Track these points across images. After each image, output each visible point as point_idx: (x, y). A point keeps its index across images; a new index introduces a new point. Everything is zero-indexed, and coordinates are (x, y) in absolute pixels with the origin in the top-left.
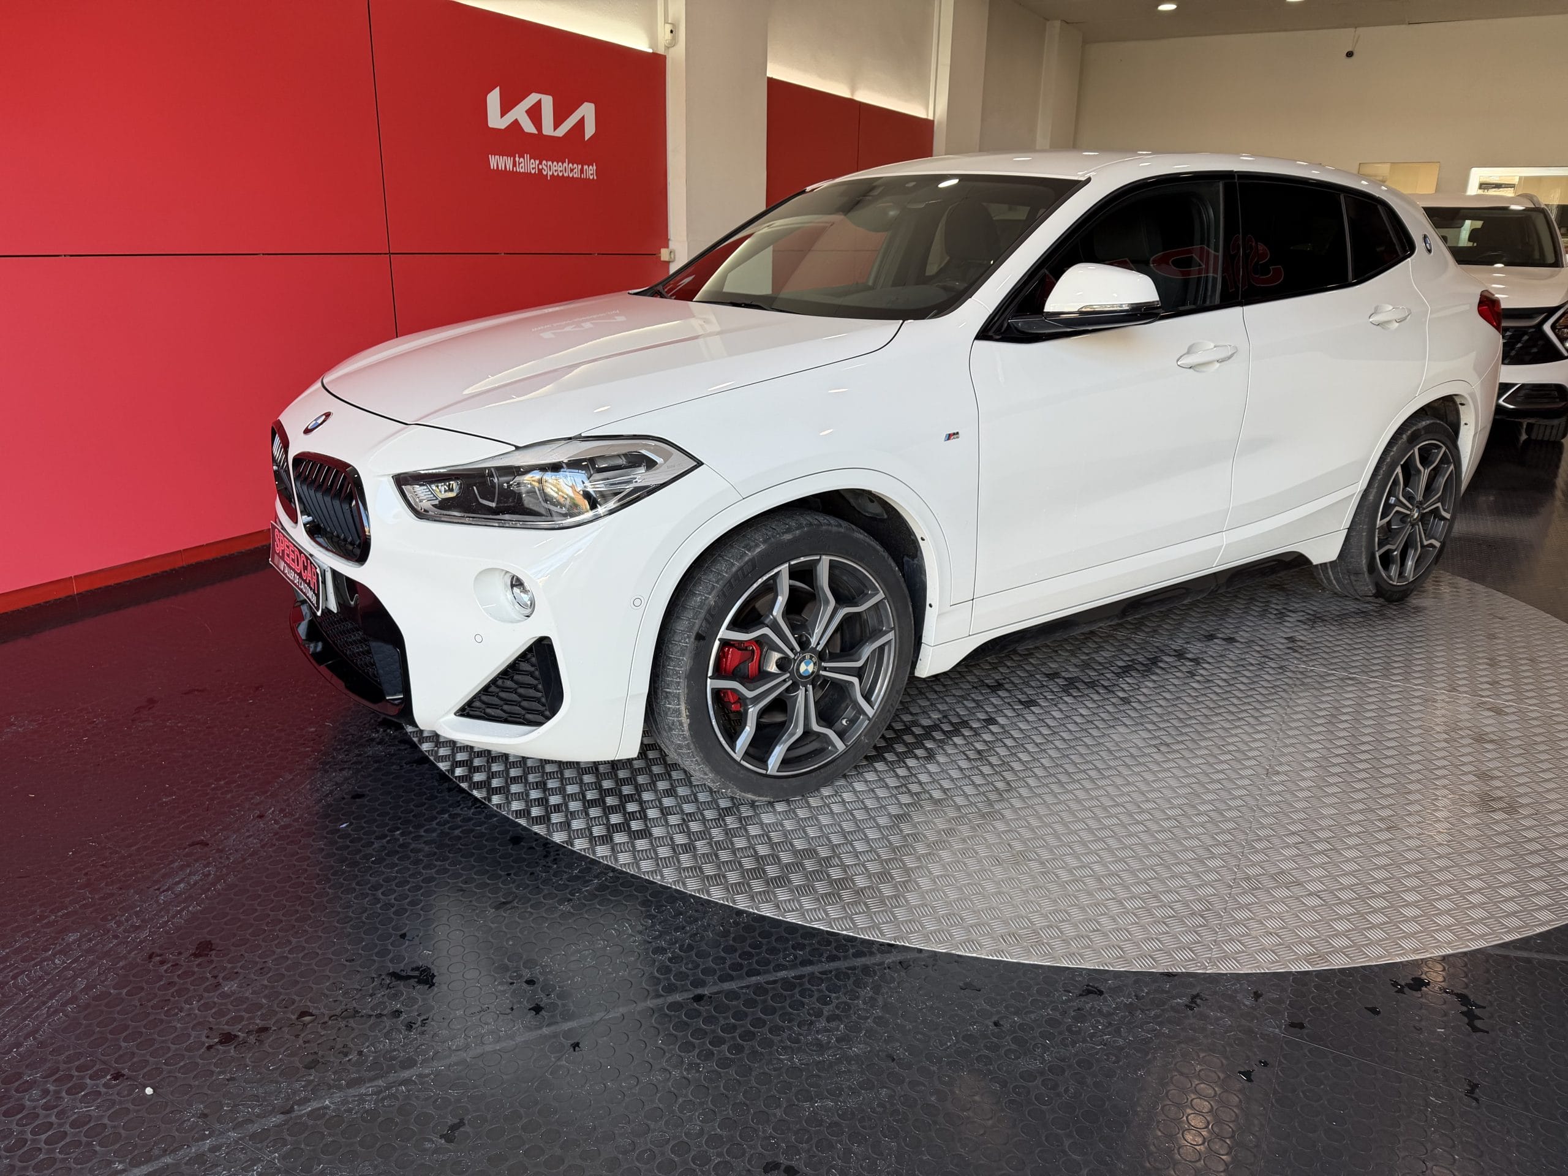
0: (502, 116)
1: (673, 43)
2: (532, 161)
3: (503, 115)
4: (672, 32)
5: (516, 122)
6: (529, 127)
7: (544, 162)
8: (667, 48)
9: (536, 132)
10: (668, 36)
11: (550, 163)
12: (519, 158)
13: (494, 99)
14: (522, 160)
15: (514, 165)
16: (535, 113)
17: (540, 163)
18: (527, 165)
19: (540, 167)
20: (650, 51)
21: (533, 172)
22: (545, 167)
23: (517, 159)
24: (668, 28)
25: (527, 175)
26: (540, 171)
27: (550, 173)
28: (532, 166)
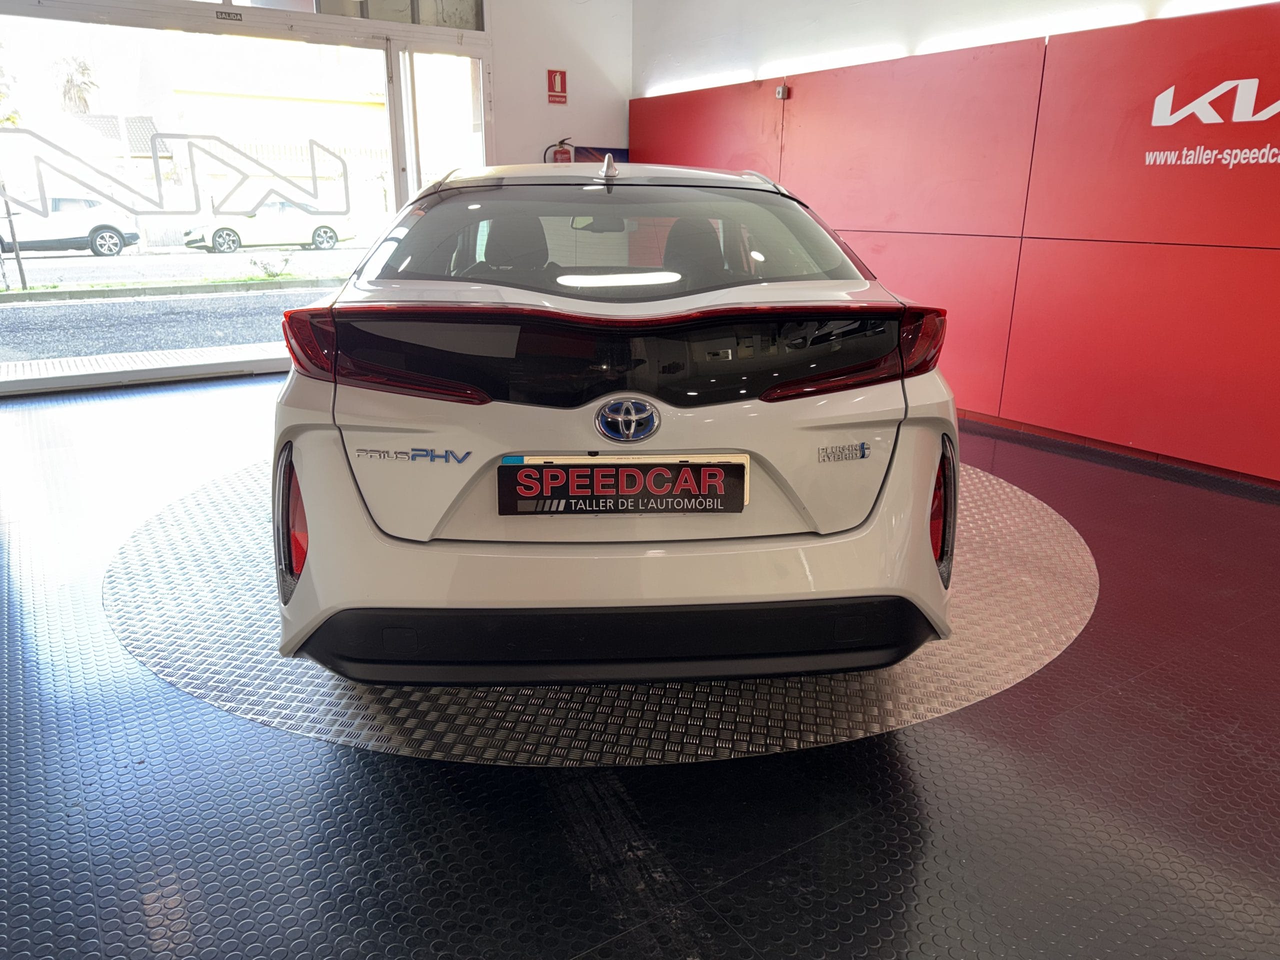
0: (1172, 113)
2: (1208, 151)
3: (1175, 109)
5: (1192, 117)
6: (1209, 116)
7: (1228, 151)
9: (1220, 120)
11: (1238, 151)
12: (1188, 150)
13: (1164, 100)
14: (1192, 152)
15: (1179, 157)
16: (1224, 105)
17: (1221, 152)
18: (1203, 156)
19: (1220, 156)
21: (1206, 162)
22: (1228, 157)
23: (1185, 152)
25: (1198, 168)
26: (1218, 161)
27: (1234, 162)
28: (1205, 157)
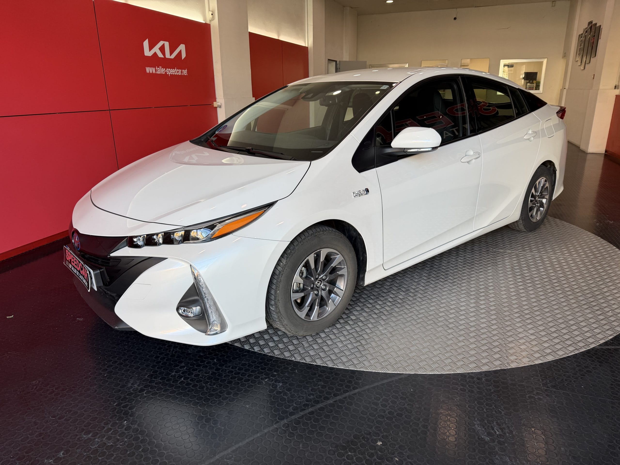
0: (150, 51)
1: (213, 19)
2: (163, 69)
3: (150, 49)
4: (212, 14)
5: (155, 54)
7: (167, 69)
8: (210, 21)
9: (163, 57)
10: (211, 16)
11: (169, 69)
13: (146, 44)
14: (158, 68)
15: (156, 71)
16: (162, 49)
17: (166, 70)
18: (161, 71)
19: (166, 71)
20: (204, 22)
21: (163, 73)
22: (168, 71)
23: (157, 68)
24: (211, 13)
25: (161, 75)
26: (166, 73)
27: (170, 74)
28: (163, 71)
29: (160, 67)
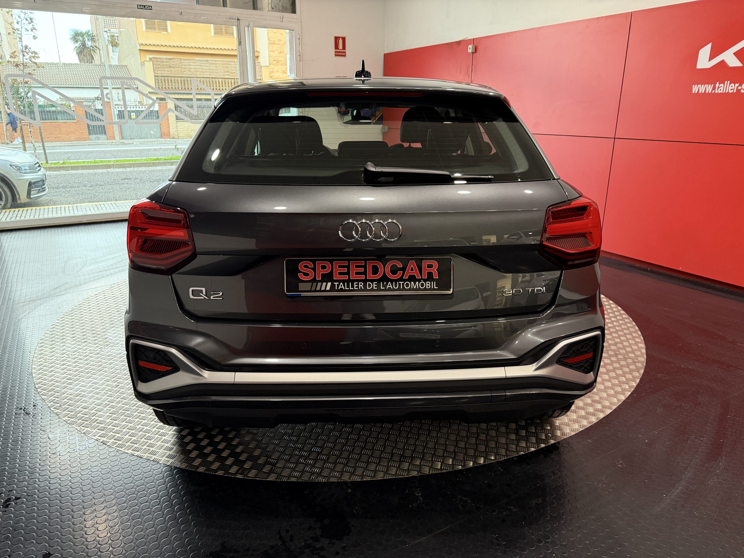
0: (709, 60)
2: (732, 85)
3: (711, 59)
5: (723, 62)
6: (733, 62)
12: (720, 84)
13: (705, 52)
14: (722, 85)
15: (714, 88)
16: (740, 53)
17: (741, 85)
21: (731, 92)
23: (717, 85)
25: (725, 95)
26: (738, 91)
28: (730, 88)
29: (727, 83)
